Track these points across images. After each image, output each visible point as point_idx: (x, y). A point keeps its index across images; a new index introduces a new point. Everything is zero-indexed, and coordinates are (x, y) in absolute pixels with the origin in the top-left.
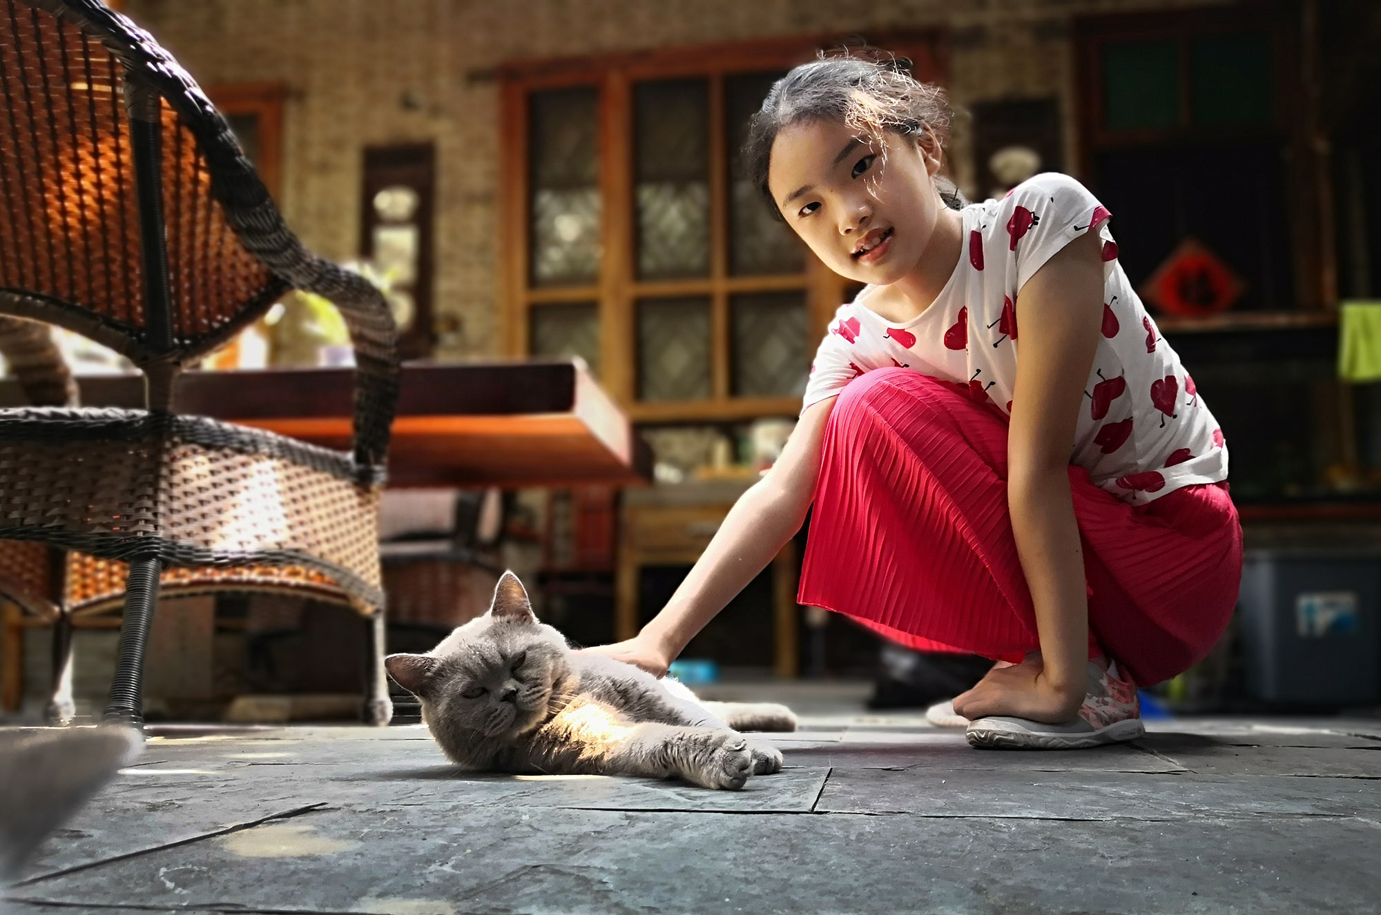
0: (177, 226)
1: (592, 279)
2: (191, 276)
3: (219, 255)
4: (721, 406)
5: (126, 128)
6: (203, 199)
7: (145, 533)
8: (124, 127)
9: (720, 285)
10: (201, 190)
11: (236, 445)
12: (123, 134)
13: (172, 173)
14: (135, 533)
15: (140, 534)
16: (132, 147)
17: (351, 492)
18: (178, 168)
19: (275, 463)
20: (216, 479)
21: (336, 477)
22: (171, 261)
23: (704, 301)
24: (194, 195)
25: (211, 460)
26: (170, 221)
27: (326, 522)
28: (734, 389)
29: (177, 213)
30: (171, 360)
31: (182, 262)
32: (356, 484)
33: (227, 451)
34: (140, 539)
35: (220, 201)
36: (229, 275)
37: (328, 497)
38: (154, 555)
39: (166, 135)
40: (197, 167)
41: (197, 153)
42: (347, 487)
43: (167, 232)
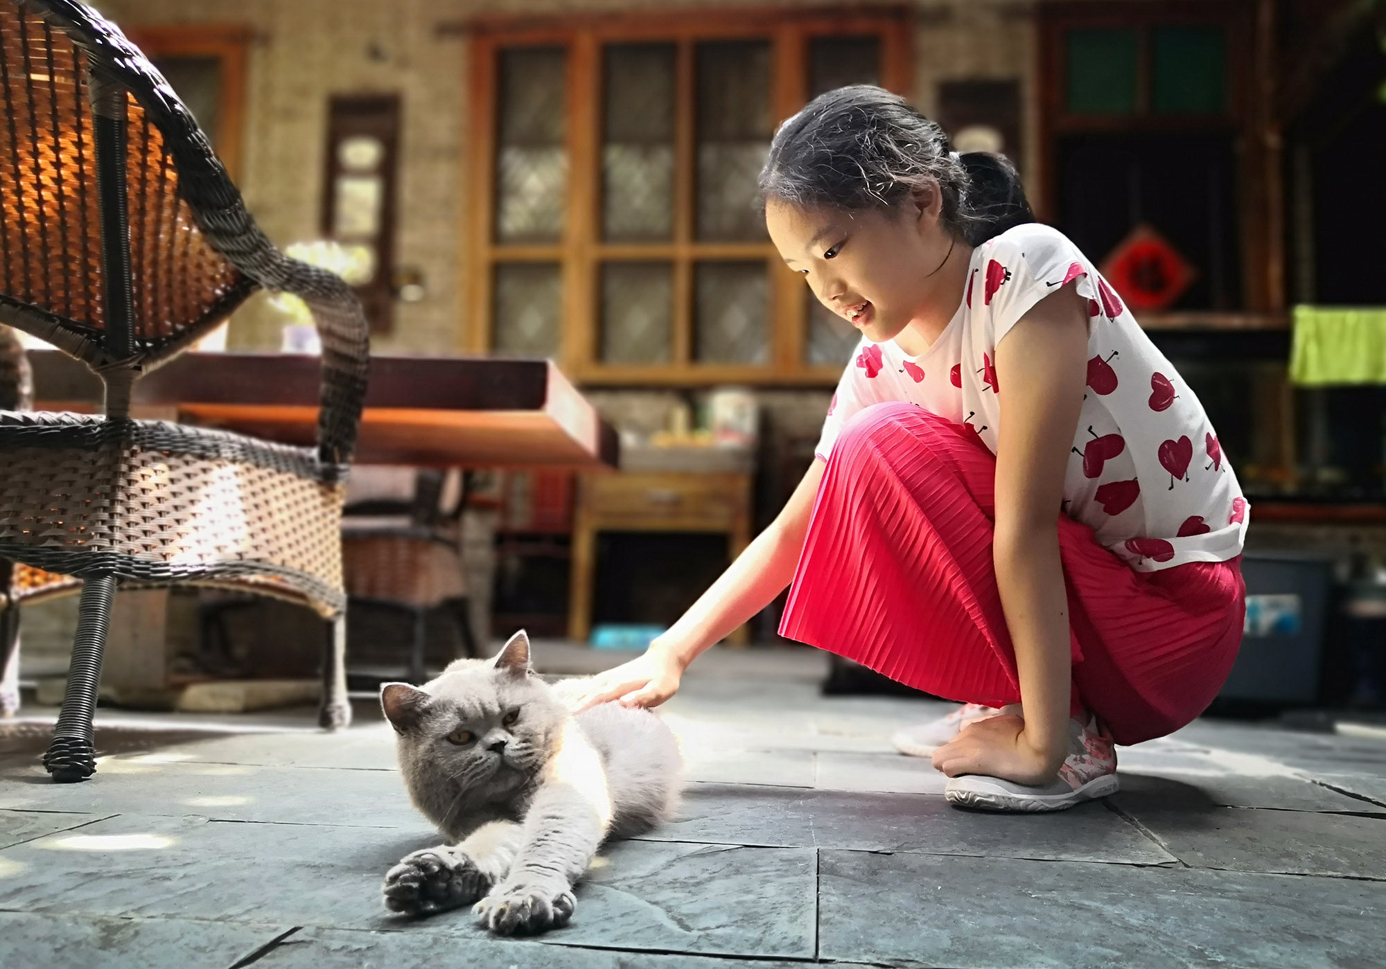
0: (141, 225)
1: (555, 238)
2: (154, 276)
3: (185, 254)
4: (681, 372)
5: (89, 123)
6: (169, 198)
7: (100, 548)
8: (87, 122)
9: (683, 251)
10: (167, 188)
11: (198, 451)
12: (87, 128)
13: (137, 170)
14: (90, 548)
15: (95, 550)
16: (94, 142)
17: (315, 491)
18: (144, 166)
19: (237, 467)
20: (175, 488)
21: (299, 477)
22: (134, 260)
23: (665, 266)
24: (161, 193)
25: (171, 468)
26: (133, 219)
27: (289, 526)
28: (695, 354)
29: (142, 211)
30: (132, 365)
31: (146, 262)
32: (320, 483)
33: (188, 457)
34: (96, 555)
35: (187, 201)
36: (195, 276)
37: (291, 499)
38: (109, 572)
39: (132, 131)
40: (163, 164)
41: (164, 150)
42: (311, 486)
43: (131, 231)
